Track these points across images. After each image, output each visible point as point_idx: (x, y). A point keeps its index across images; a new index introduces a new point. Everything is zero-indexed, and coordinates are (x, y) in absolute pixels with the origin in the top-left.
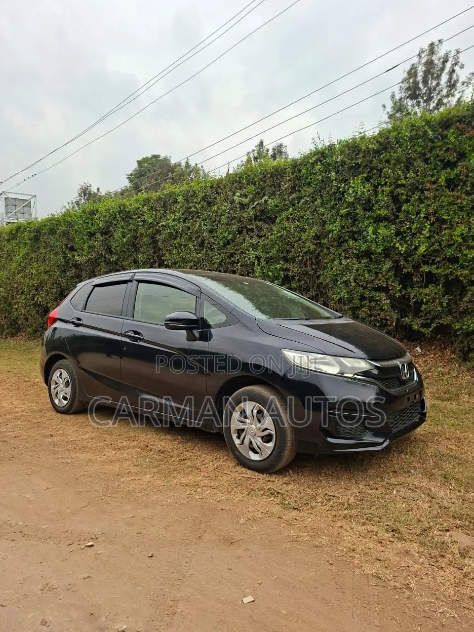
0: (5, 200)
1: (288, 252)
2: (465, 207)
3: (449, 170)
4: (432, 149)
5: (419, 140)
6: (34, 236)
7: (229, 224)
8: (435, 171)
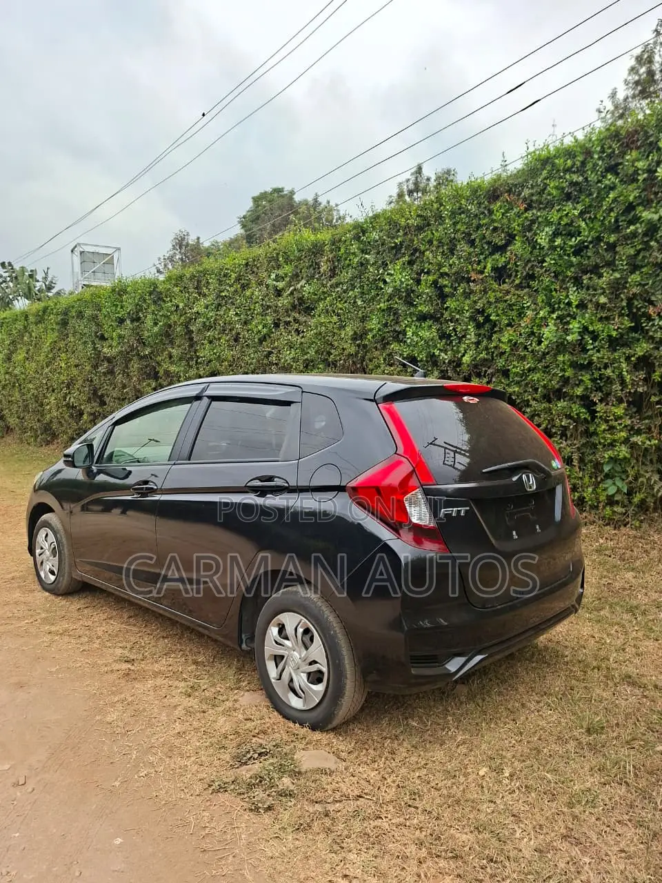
0: (81, 254)
2: (514, 305)
3: (497, 256)
4: (479, 227)
5: (462, 216)
6: (62, 319)
7: (263, 314)
8: (482, 257)
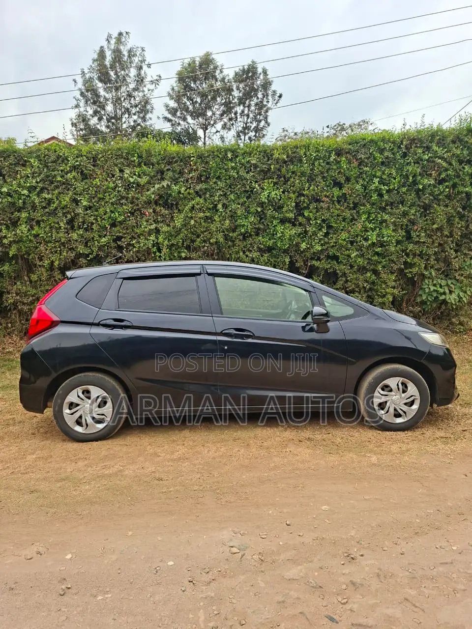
1: (193, 241)
8: (329, 188)
